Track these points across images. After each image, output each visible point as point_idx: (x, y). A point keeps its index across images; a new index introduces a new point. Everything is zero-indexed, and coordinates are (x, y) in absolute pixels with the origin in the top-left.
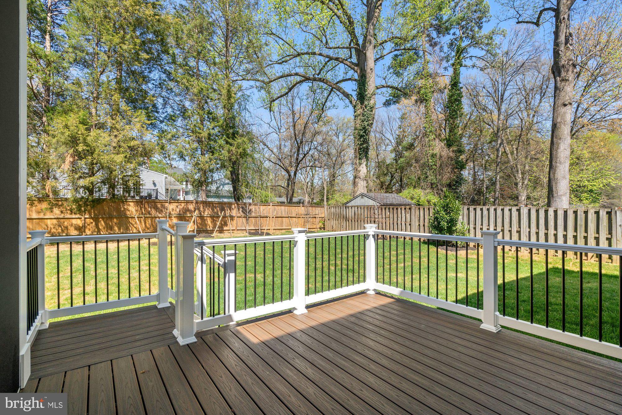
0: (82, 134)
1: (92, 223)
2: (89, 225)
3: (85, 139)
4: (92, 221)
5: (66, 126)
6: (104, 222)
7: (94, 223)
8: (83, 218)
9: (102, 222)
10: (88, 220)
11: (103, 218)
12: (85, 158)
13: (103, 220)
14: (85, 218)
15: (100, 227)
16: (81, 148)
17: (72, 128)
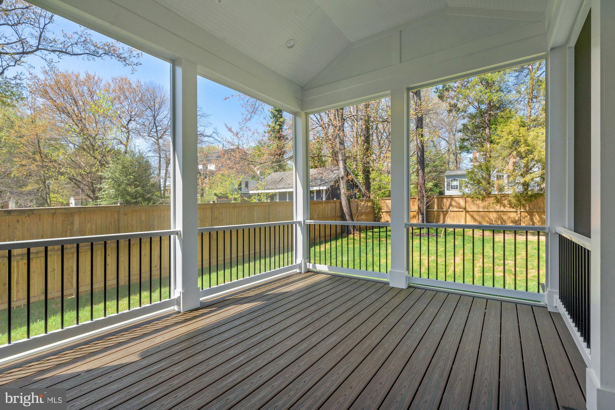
0: (523, 136)
1: (527, 216)
2: (524, 218)
3: (526, 141)
4: (527, 214)
5: (510, 133)
6: (539, 217)
7: (529, 217)
8: (519, 212)
9: (537, 216)
10: (523, 214)
11: (538, 212)
12: (526, 157)
13: (538, 214)
14: (521, 212)
15: (535, 221)
16: (522, 149)
17: (514, 133)
